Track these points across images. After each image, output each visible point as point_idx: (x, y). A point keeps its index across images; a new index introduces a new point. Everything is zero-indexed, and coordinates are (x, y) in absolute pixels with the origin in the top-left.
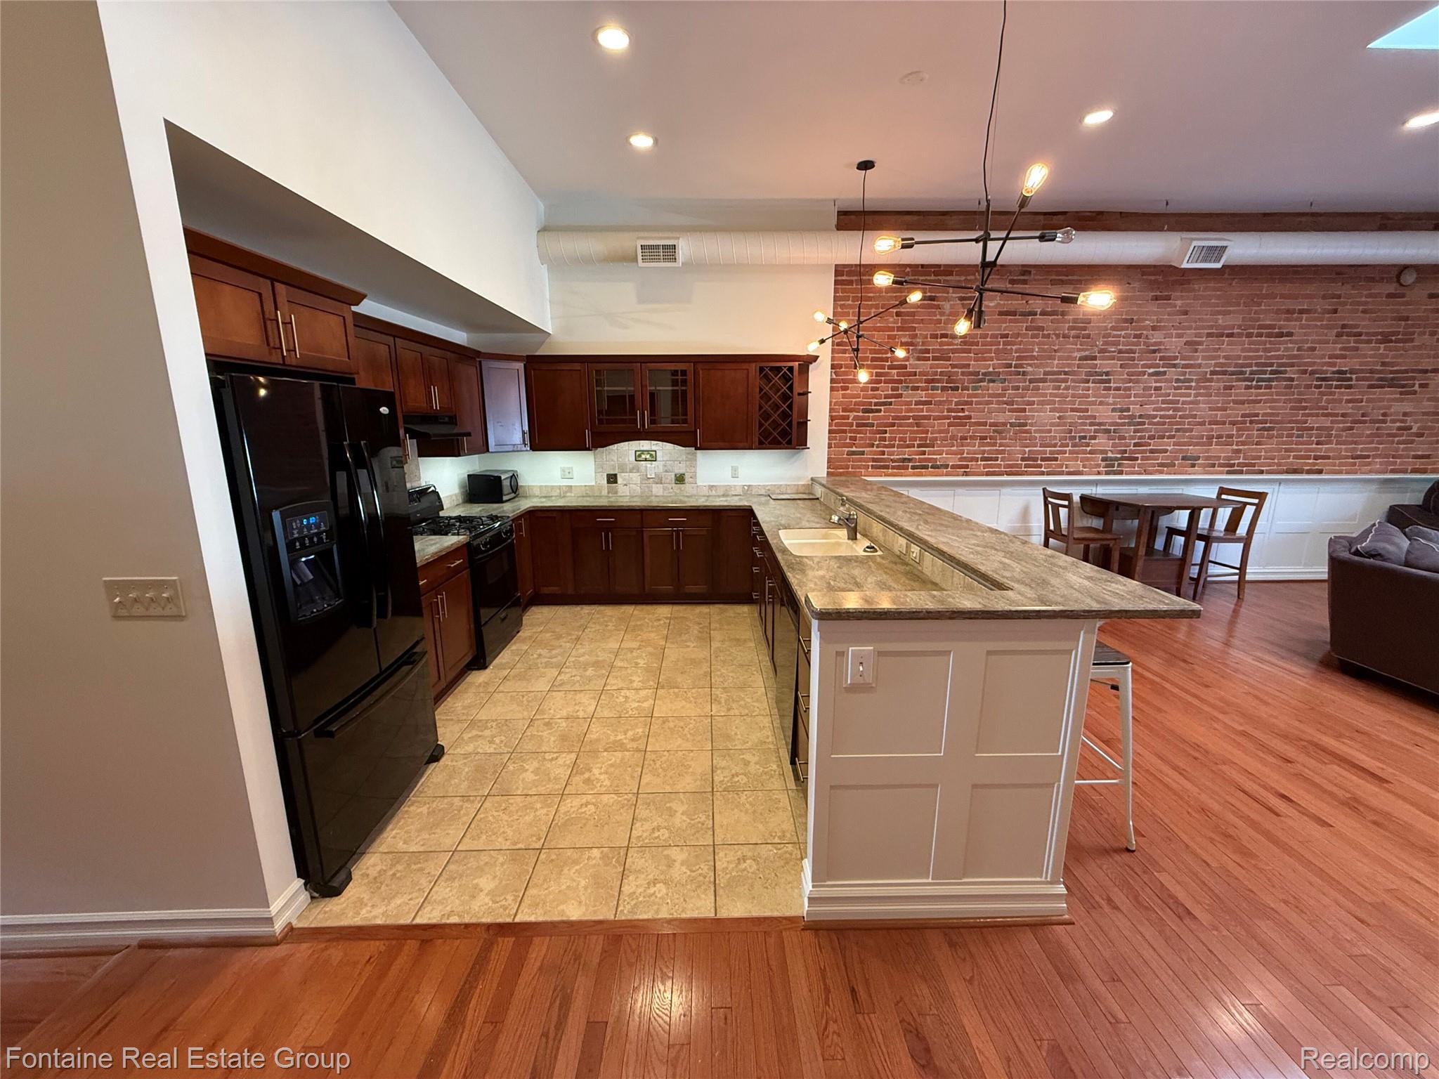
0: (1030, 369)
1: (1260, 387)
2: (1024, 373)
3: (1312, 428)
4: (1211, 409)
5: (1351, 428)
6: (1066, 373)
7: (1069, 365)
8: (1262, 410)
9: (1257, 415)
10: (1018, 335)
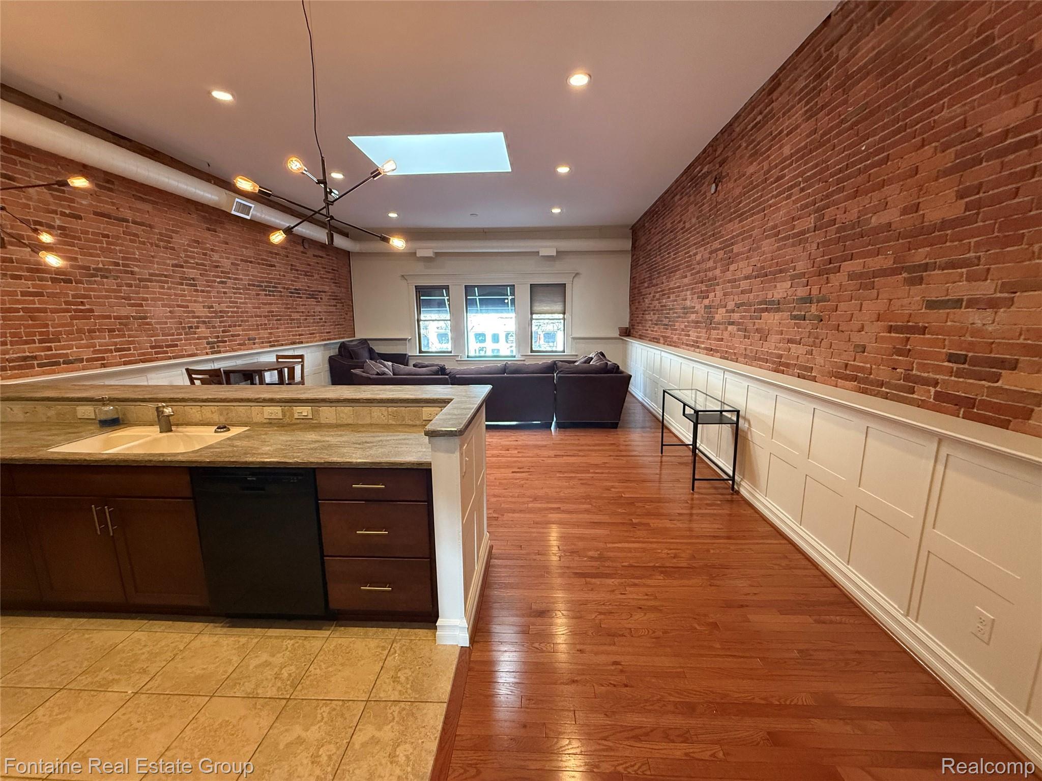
0: (136, 269)
1: (270, 295)
2: (132, 273)
3: (294, 320)
4: (254, 308)
5: (306, 319)
6: (166, 276)
7: (166, 270)
8: (274, 308)
9: (273, 312)
10: (118, 238)
